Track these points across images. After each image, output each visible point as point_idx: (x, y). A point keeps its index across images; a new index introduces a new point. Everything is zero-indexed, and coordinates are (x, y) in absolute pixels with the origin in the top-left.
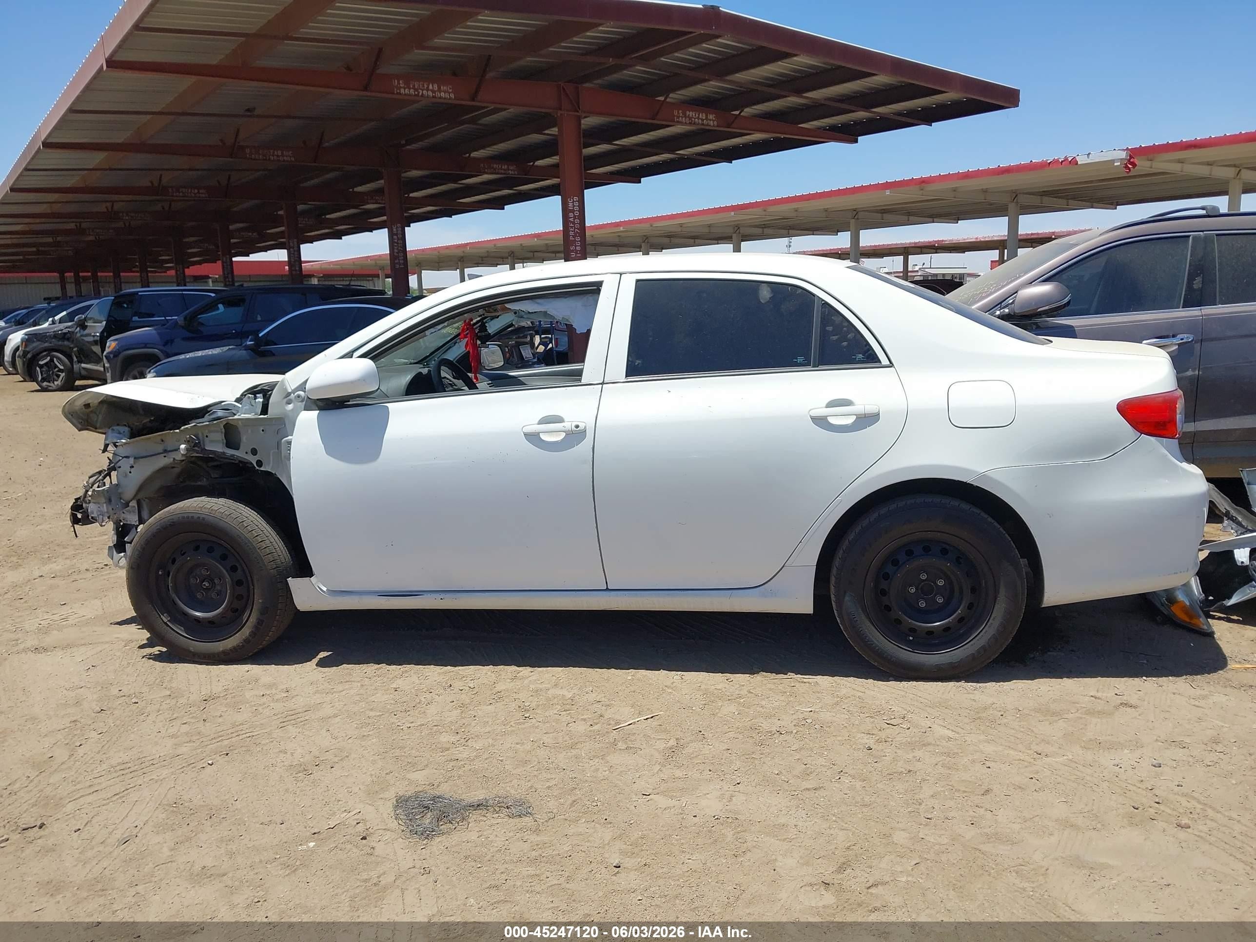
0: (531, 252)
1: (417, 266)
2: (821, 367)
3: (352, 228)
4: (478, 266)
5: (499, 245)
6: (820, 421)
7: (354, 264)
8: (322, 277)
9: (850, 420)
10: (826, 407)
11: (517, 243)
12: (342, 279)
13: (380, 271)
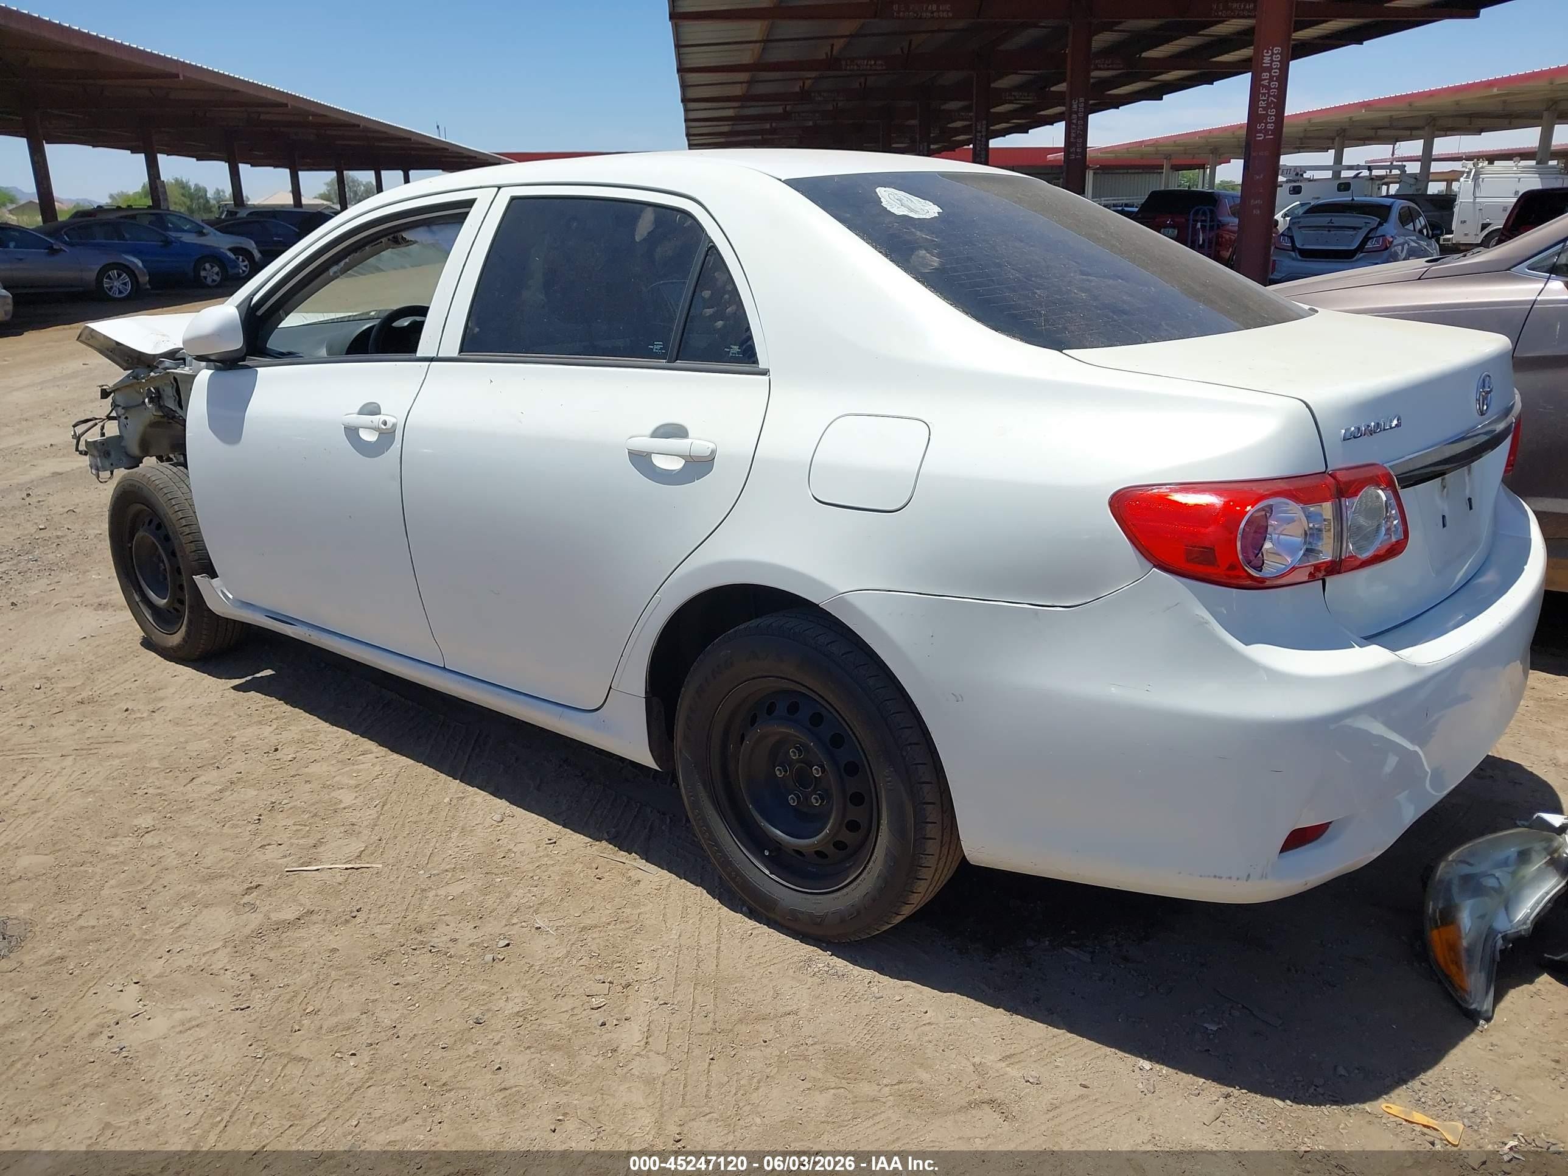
0: (1373, 129)
1: (1212, 153)
2: (679, 363)
3: (1099, 104)
4: (1299, 152)
5: (1317, 120)
6: (641, 460)
7: (1128, 152)
8: (1098, 169)
9: (677, 464)
10: (652, 437)
11: (1345, 116)
12: (1126, 171)
13: (1165, 160)
